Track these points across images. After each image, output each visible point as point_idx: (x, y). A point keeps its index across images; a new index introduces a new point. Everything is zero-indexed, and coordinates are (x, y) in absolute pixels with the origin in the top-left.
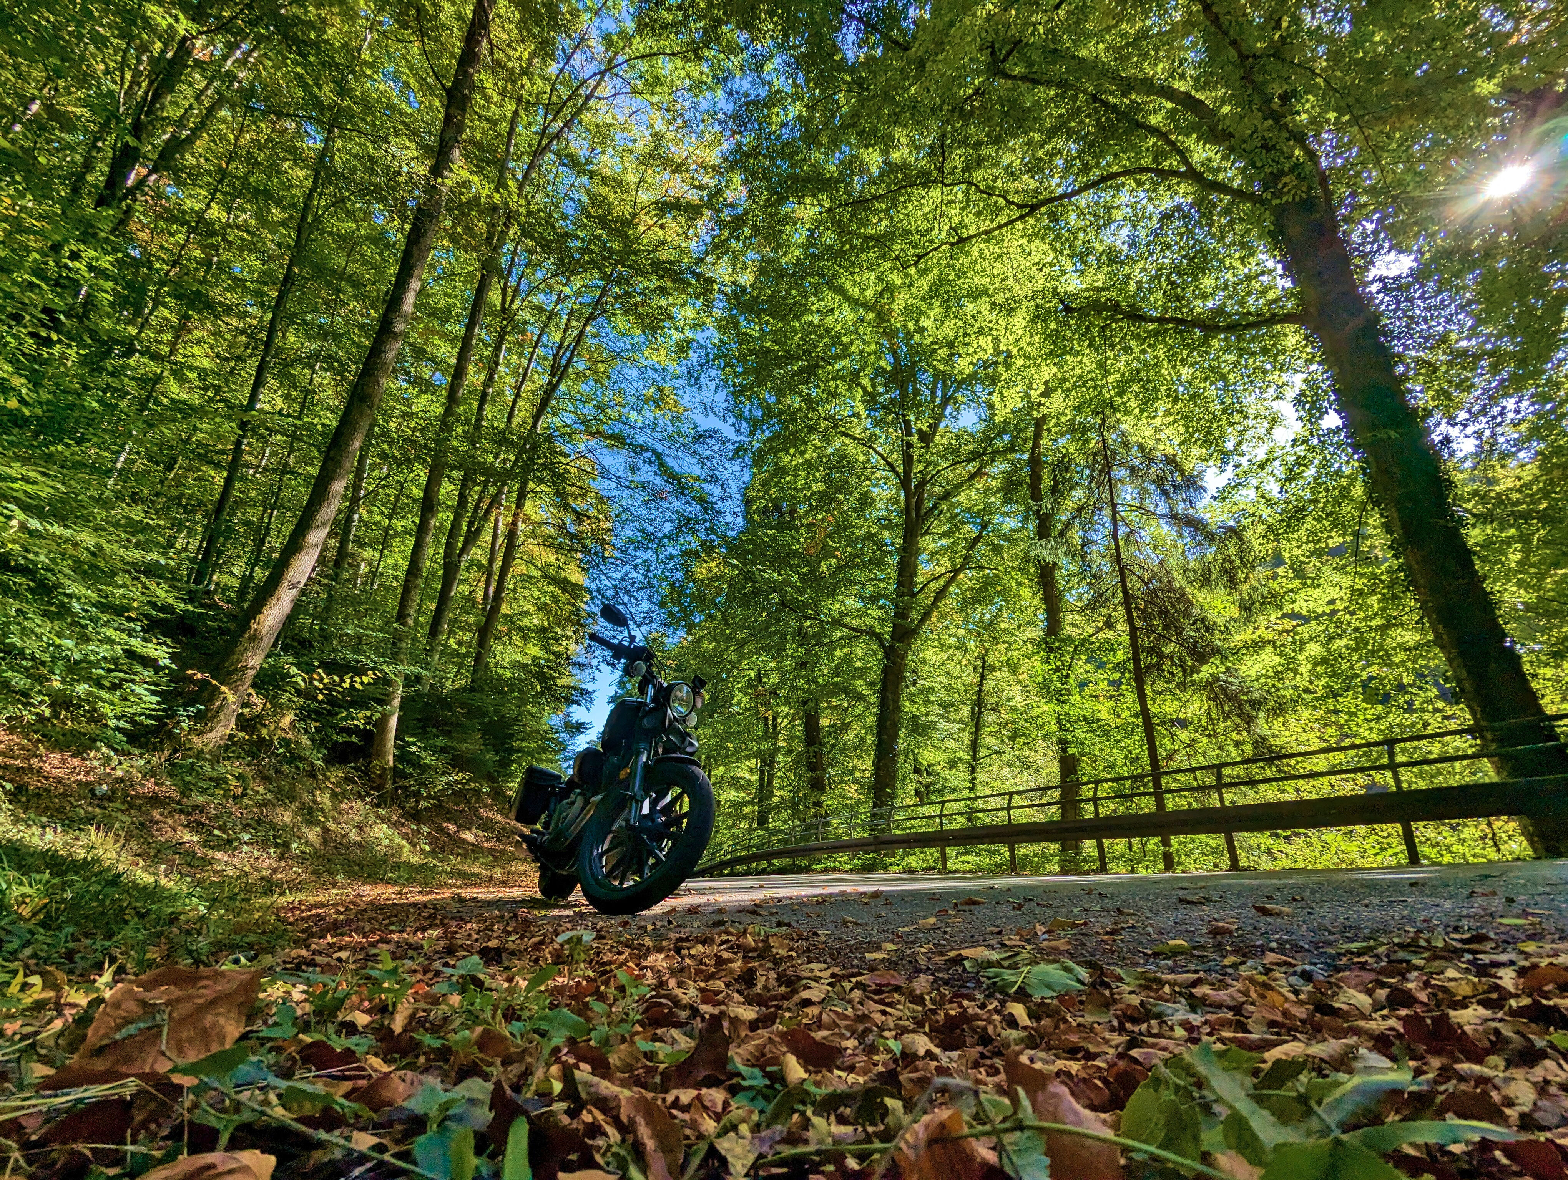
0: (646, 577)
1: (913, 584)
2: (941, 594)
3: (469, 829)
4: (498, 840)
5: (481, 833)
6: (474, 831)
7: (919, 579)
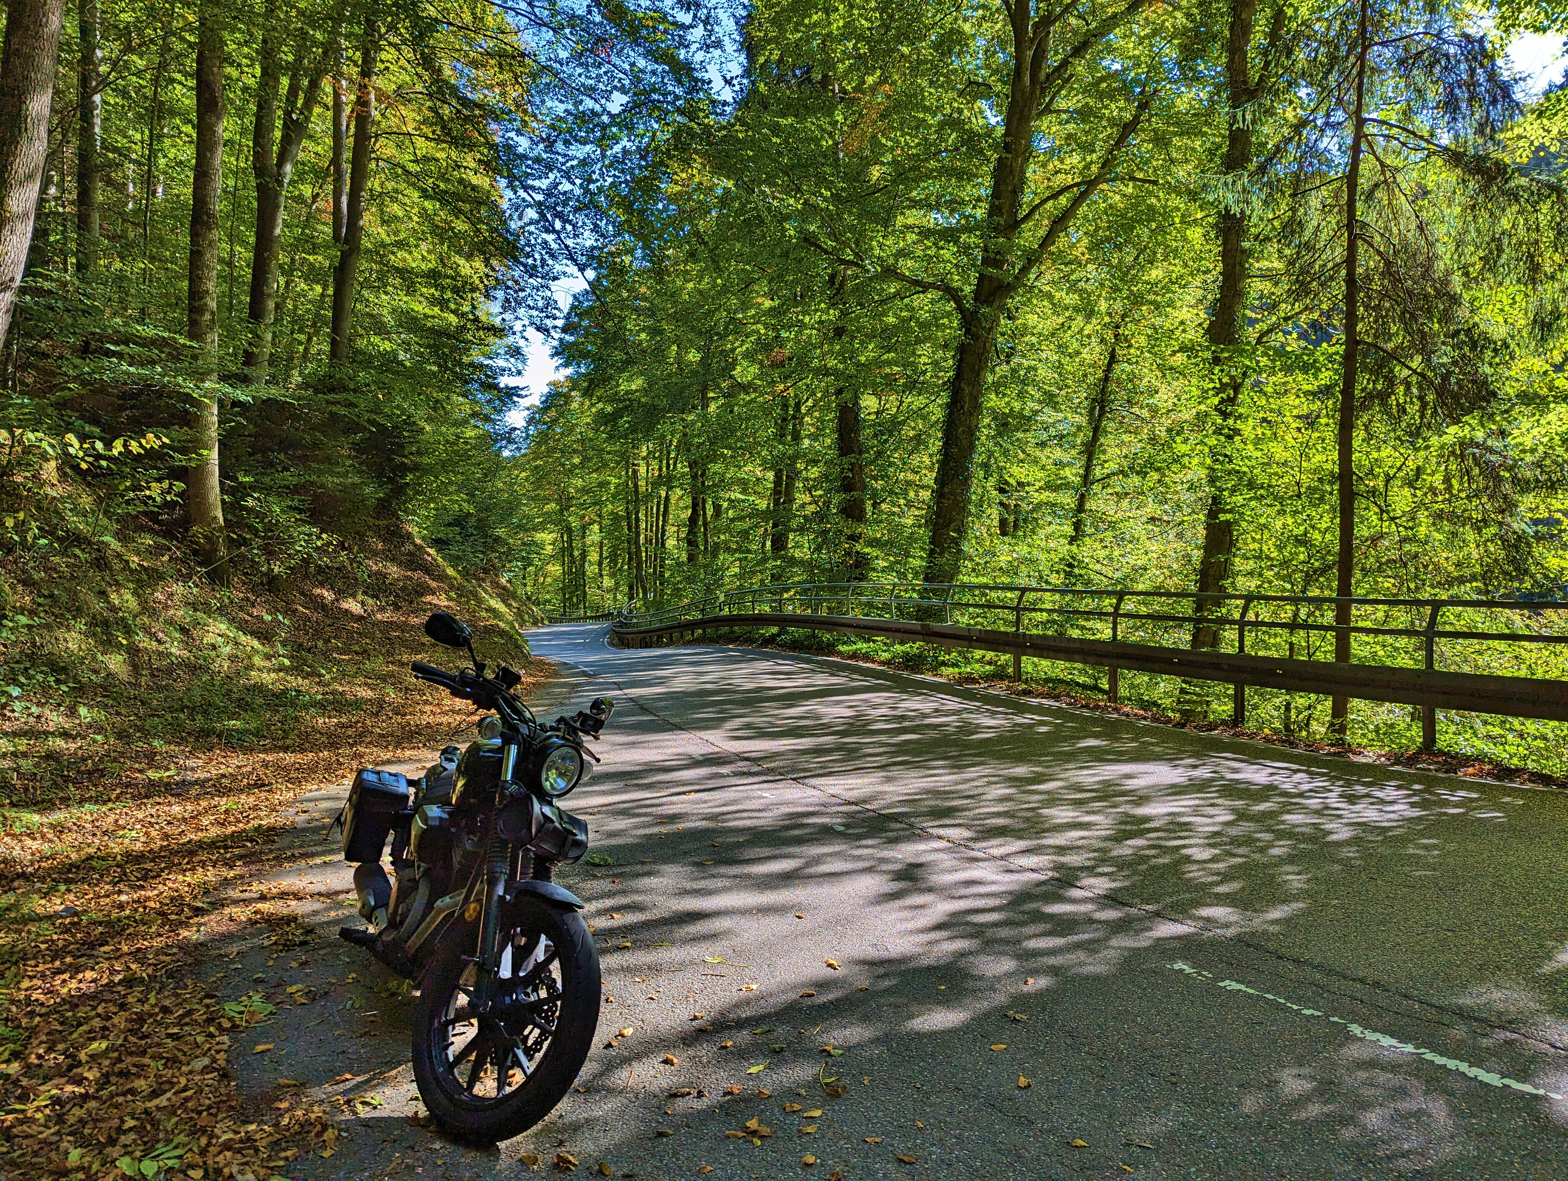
0: (587, 191)
1: (1016, 204)
2: (1060, 223)
3: (353, 596)
4: (397, 608)
5: (370, 601)
6: (360, 597)
7: (1027, 198)
